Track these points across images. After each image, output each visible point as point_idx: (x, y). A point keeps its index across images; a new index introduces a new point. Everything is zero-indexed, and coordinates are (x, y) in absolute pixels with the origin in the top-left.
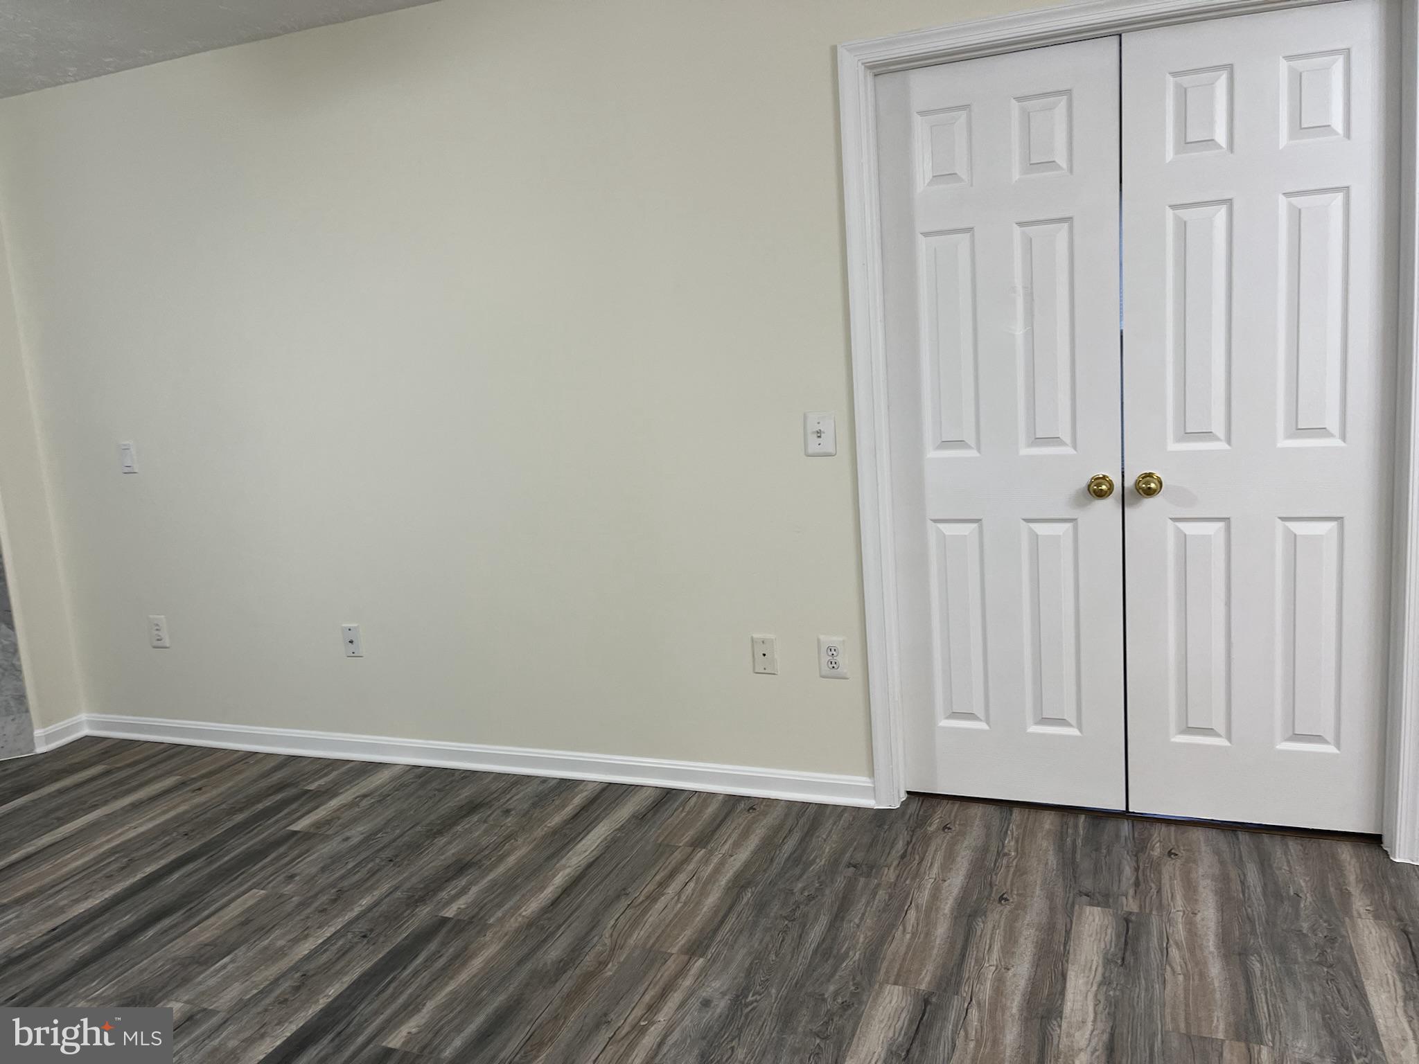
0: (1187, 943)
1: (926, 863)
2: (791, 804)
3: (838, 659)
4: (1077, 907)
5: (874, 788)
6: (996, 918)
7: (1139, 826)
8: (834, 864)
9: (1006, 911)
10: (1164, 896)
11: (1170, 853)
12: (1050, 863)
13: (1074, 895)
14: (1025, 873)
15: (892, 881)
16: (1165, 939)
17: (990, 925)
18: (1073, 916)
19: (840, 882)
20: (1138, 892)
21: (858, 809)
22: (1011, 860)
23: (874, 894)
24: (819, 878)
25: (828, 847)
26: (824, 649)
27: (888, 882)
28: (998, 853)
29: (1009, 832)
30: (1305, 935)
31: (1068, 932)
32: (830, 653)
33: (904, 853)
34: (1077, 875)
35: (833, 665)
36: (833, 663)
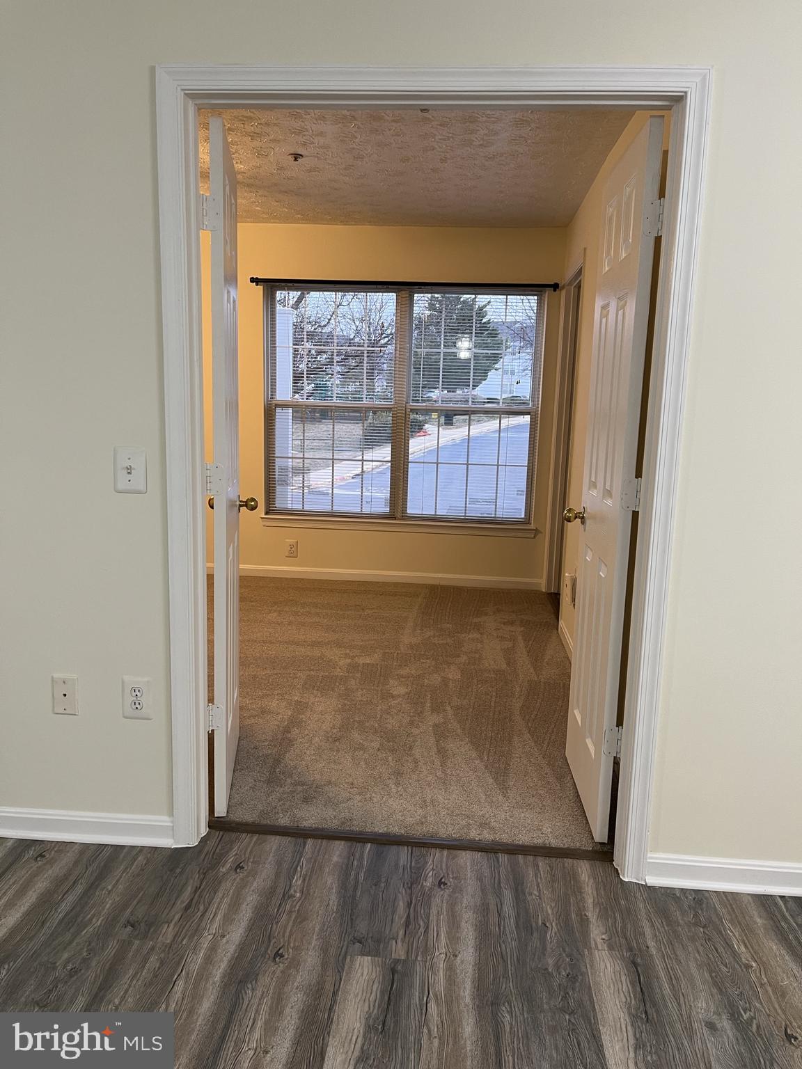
0: (445, 995)
1: (209, 915)
2: (86, 846)
3: (142, 700)
4: (348, 958)
5: (173, 826)
6: (267, 980)
7: (417, 851)
8: (111, 922)
9: (278, 973)
10: (430, 937)
11: (440, 883)
12: (331, 903)
13: (348, 942)
14: (305, 919)
15: (168, 942)
16: (426, 988)
17: (259, 993)
18: (343, 970)
19: (112, 948)
20: (407, 933)
21: (155, 849)
22: (295, 903)
23: (146, 960)
24: (89, 945)
25: (110, 902)
26: (127, 691)
27: (164, 943)
28: (284, 895)
29: (299, 868)
30: (550, 974)
31: (335, 993)
32: (134, 694)
33: (189, 902)
34: (354, 918)
35: (137, 705)
36: (137, 704)
